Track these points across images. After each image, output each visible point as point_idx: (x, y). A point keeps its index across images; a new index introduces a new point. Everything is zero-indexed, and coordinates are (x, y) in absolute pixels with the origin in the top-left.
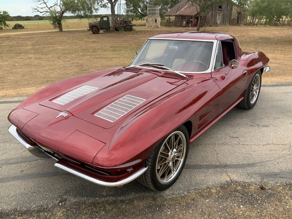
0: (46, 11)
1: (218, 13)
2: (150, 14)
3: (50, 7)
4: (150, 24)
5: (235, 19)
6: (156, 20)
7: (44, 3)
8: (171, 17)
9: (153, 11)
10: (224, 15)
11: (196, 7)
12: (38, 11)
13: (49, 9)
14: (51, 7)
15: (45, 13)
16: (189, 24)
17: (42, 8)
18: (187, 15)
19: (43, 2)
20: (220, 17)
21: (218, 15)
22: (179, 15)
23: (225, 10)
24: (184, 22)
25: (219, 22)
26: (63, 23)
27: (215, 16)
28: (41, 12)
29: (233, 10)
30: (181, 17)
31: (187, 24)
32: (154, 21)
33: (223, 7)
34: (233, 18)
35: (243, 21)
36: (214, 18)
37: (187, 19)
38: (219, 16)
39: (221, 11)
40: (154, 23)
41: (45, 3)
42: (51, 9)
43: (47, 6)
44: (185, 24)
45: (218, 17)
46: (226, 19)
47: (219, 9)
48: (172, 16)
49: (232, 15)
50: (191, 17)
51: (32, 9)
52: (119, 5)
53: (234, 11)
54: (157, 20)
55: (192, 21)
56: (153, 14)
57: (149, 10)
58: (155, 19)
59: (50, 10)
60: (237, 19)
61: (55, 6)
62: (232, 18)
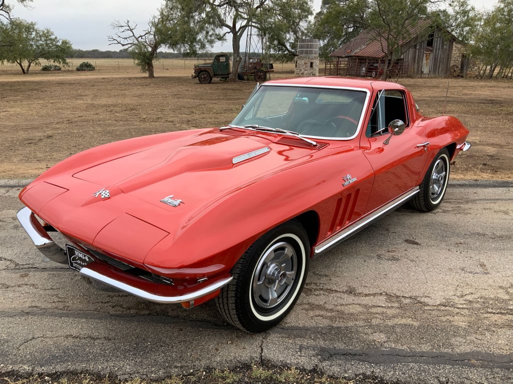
0: (131, 44)
1: (425, 55)
2: (302, 52)
3: (139, 37)
4: (301, 70)
5: (457, 67)
6: (312, 63)
7: (128, 30)
8: (340, 59)
9: (308, 48)
10: (435, 59)
11: (381, 44)
12: (119, 43)
13: (137, 39)
14: (141, 36)
15: (130, 45)
16: (372, 72)
17: (126, 38)
18: (368, 57)
19: (128, 28)
20: (429, 61)
21: (424, 58)
22: (355, 56)
23: (439, 49)
24: (364, 69)
25: (426, 70)
26: (155, 63)
27: (420, 59)
28: (123, 44)
29: (454, 51)
30: (359, 59)
31: (369, 72)
32: (309, 65)
33: (435, 44)
34: (452, 63)
35: (472, 70)
36: (418, 63)
37: (369, 63)
38: (427, 60)
39: (432, 51)
40: (309, 68)
41: (131, 30)
42: (140, 39)
43: (134, 36)
44: (364, 71)
45: (425, 61)
46: (439, 65)
47: (428, 47)
48: (343, 57)
49: (451, 58)
50: (376, 60)
51: (110, 39)
52: (249, 36)
53: (455, 53)
54: (314, 64)
55: (377, 67)
56: (307, 52)
57: (302, 47)
58: (311, 61)
59: (138, 41)
60: (460, 67)
61: (146, 35)
62: (452, 65)
